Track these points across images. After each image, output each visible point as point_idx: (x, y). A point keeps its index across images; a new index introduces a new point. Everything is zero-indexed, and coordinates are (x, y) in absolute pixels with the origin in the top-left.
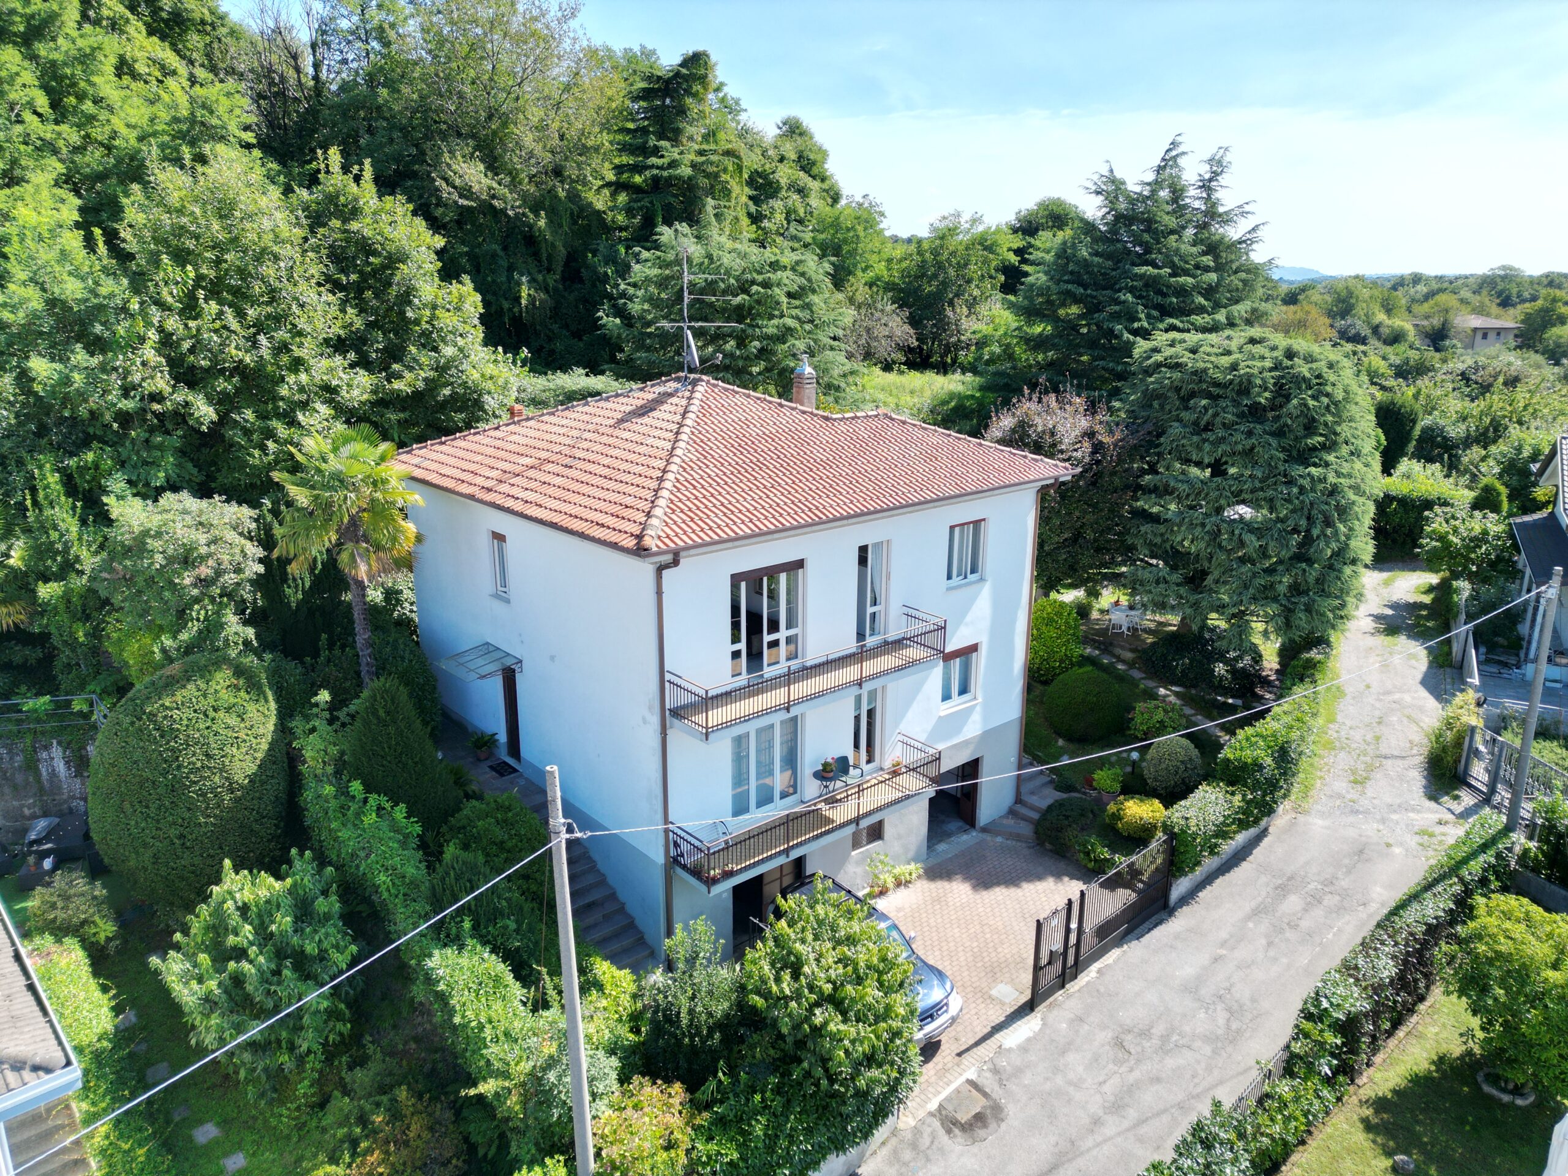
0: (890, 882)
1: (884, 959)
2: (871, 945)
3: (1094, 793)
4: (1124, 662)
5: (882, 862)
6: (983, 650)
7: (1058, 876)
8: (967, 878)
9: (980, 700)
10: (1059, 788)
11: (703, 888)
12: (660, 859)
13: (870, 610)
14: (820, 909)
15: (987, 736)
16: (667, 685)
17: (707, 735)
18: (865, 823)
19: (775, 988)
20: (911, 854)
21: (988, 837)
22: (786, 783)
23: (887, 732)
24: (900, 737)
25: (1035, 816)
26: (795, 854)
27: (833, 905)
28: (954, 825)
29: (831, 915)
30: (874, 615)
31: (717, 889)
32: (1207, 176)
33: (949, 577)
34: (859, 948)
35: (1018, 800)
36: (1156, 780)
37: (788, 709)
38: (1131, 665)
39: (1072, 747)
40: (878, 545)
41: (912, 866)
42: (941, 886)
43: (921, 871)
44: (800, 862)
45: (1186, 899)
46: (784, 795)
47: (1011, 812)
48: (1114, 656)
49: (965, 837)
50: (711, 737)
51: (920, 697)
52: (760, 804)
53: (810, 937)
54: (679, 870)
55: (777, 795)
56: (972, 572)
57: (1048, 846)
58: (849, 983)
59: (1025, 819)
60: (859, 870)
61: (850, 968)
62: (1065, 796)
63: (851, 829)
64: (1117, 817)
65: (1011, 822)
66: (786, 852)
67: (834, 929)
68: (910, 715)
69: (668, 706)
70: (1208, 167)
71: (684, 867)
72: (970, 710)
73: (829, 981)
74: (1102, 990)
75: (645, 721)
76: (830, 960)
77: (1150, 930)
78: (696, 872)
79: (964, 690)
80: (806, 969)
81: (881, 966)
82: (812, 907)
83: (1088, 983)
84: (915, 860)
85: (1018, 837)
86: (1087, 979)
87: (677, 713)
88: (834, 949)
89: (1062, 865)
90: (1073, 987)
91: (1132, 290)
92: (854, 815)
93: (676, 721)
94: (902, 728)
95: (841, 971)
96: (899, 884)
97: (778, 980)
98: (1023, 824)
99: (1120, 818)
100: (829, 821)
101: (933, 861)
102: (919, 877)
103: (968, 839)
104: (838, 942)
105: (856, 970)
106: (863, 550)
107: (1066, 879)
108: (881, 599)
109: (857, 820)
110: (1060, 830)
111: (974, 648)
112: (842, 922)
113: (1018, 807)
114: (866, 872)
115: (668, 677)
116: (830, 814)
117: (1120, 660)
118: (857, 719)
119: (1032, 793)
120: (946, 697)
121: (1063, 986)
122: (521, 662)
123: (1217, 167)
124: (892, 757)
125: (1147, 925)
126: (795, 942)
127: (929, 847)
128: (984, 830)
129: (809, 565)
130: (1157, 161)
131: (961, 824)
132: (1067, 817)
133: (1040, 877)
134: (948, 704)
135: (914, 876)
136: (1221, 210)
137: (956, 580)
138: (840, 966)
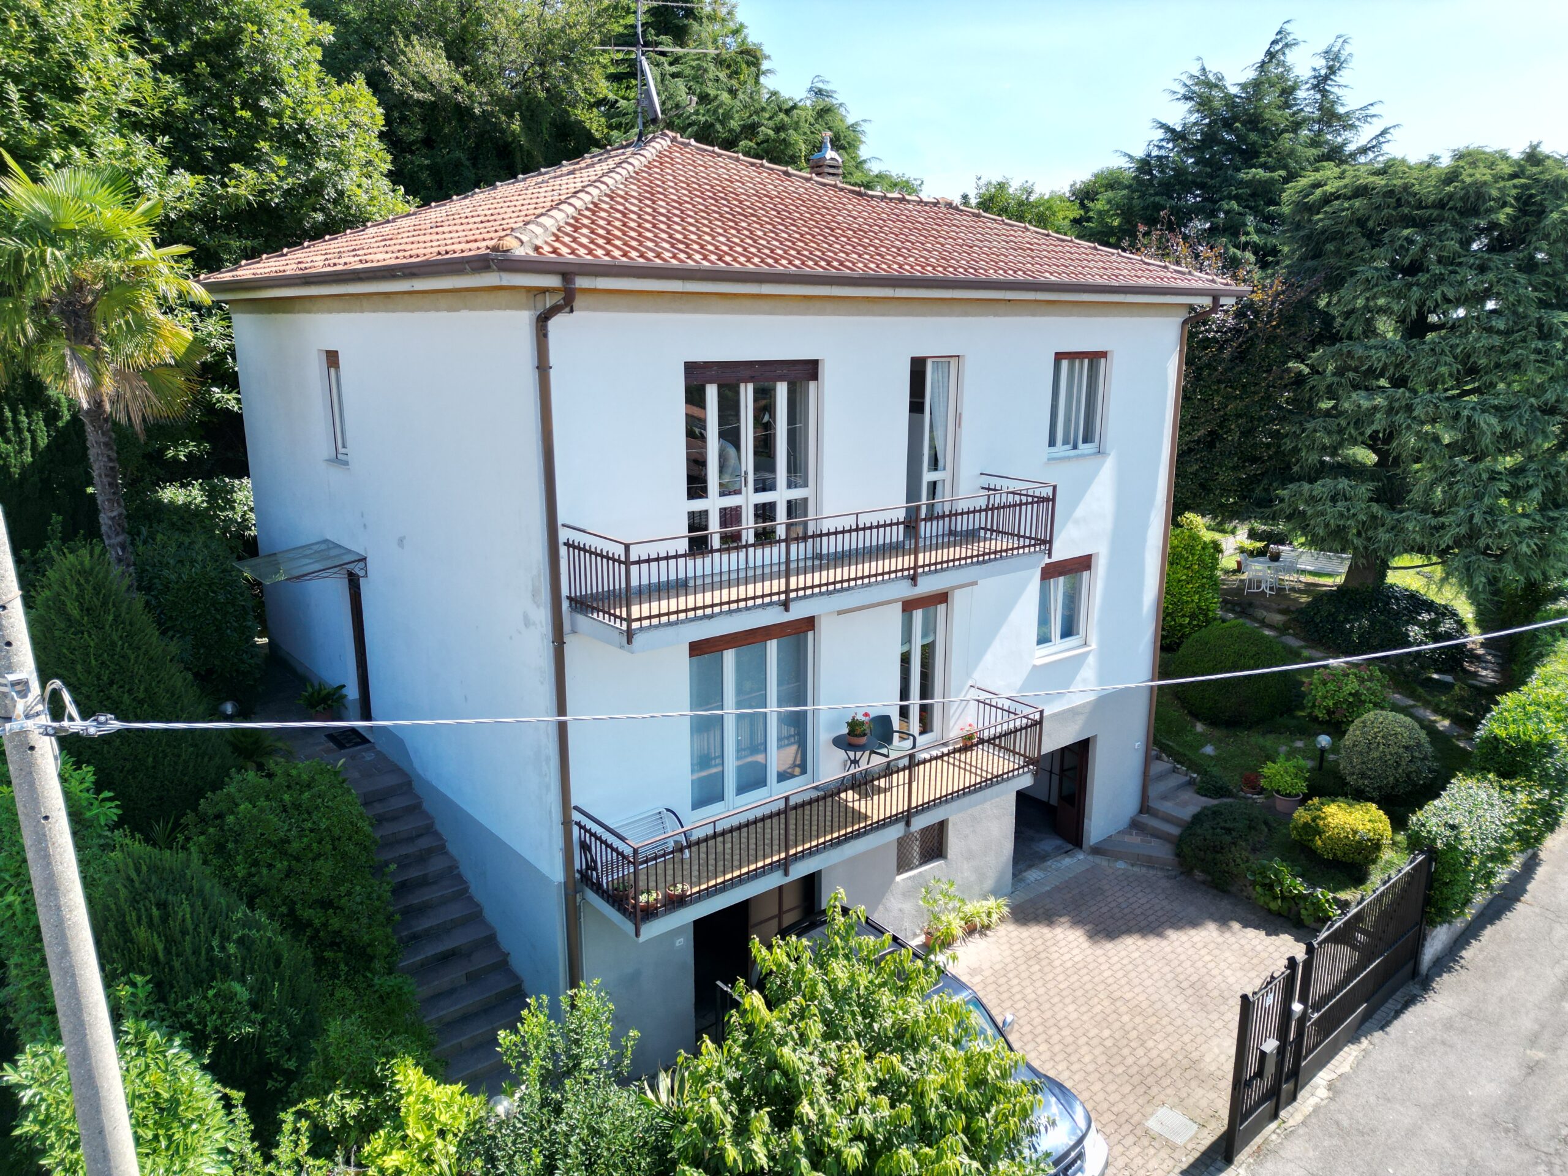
0: (957, 927)
1: (978, 1082)
2: (951, 1051)
3: (1260, 799)
4: (1270, 627)
5: (945, 894)
6: (1101, 566)
7: (1223, 921)
8: (1077, 921)
9: (1094, 645)
10: (1202, 791)
11: (629, 927)
12: (556, 874)
13: (928, 476)
14: (839, 969)
15: (1105, 704)
16: (563, 551)
17: (630, 635)
18: (919, 823)
19: (732, 1153)
20: (989, 884)
21: (1102, 862)
22: (790, 761)
23: (954, 683)
24: (974, 694)
25: (1175, 831)
26: (800, 870)
27: (866, 961)
28: (1049, 844)
29: (863, 982)
30: (933, 485)
31: (653, 929)
32: (1323, 72)
33: (1052, 443)
34: (923, 1054)
35: (1145, 808)
36: (1363, 775)
37: (786, 605)
38: (1283, 630)
39: (1217, 733)
40: (945, 361)
41: (991, 903)
42: (1036, 934)
43: (1005, 910)
44: (811, 885)
45: (1448, 960)
46: (782, 777)
47: (1135, 825)
48: (1256, 620)
49: (1067, 861)
50: (638, 639)
51: (1004, 630)
52: (741, 789)
53: (816, 1028)
54: (592, 896)
55: (772, 776)
56: (1085, 441)
57: (1198, 875)
58: (906, 1139)
59: (1156, 834)
60: (908, 906)
61: (906, 1108)
62: (1215, 802)
63: (896, 831)
64: (1313, 829)
65: (1135, 839)
66: (784, 866)
67: (869, 1012)
68: (988, 657)
69: (565, 592)
70: (1323, 62)
71: (597, 888)
72: (1080, 660)
73: (858, 1137)
74: (1345, 1123)
75: (527, 622)
76: (862, 1086)
77: (1398, 1014)
78: (618, 898)
79: (1068, 631)
80: (805, 1108)
81: (974, 1098)
82: (823, 966)
83: (1316, 1109)
84: (996, 893)
85: (1149, 862)
86: (1312, 1101)
87: (582, 604)
88: (869, 1058)
89: (1225, 904)
90: (1294, 1114)
91: (1237, 198)
92: (902, 806)
93: (581, 619)
94: (979, 677)
95: (885, 1112)
96: (971, 930)
97: (742, 1131)
98: (1155, 842)
99: (1319, 832)
100: (860, 816)
101: (1021, 897)
102: (1002, 919)
103: (1072, 864)
104: (877, 1045)
105: (919, 1110)
106: (918, 368)
107: (1236, 926)
108: (945, 459)
109: (906, 817)
110: (1218, 849)
111: (1084, 563)
112: (885, 998)
113: (1145, 818)
114: (919, 909)
115: (564, 535)
116: (862, 806)
117: (1264, 624)
118: (906, 659)
119: (1164, 798)
120: (1043, 639)
121: (1275, 1116)
122: (364, 559)
123: (1334, 62)
124: (960, 724)
125: (1390, 1005)
126: (782, 1042)
127: (1014, 875)
128: (1097, 850)
129: (827, 372)
130: (1260, 56)
131: (1058, 842)
132: (1229, 831)
133: (1194, 923)
134: (1046, 649)
135: (995, 917)
136: (1341, 110)
137: (1061, 449)
138: (884, 1100)
